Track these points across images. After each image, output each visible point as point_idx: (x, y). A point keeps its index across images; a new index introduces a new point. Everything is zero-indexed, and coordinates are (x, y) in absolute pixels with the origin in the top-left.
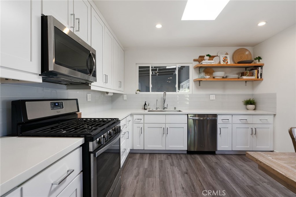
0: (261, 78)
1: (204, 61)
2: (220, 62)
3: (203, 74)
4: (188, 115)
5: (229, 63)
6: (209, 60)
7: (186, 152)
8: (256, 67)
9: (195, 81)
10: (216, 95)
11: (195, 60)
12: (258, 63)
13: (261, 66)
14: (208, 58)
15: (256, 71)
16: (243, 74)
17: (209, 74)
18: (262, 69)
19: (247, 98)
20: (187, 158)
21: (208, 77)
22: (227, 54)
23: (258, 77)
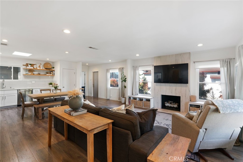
0: (54, 75)
1: (28, 67)
2: (37, 67)
3: (27, 72)
4: (18, 90)
5: (41, 68)
6: (31, 66)
7: (17, 106)
8: (52, 71)
9: (24, 75)
10: (35, 81)
11: (23, 65)
12: (53, 69)
13: (54, 71)
14: (30, 65)
15: (52, 72)
16: (47, 73)
17: (31, 72)
18: (54, 72)
19: (50, 82)
20: (17, 108)
21: (30, 73)
22: (41, 64)
23: (53, 75)
